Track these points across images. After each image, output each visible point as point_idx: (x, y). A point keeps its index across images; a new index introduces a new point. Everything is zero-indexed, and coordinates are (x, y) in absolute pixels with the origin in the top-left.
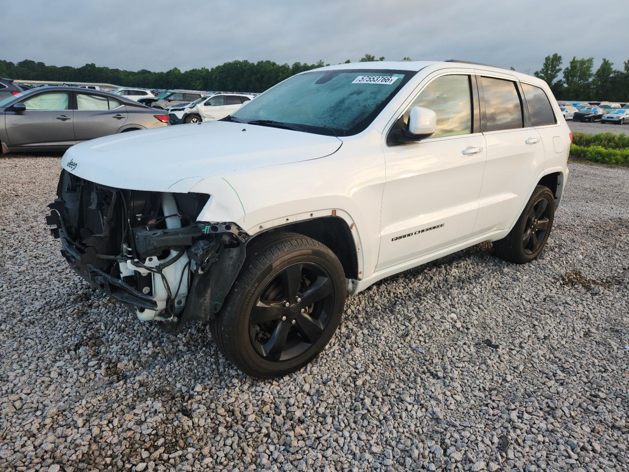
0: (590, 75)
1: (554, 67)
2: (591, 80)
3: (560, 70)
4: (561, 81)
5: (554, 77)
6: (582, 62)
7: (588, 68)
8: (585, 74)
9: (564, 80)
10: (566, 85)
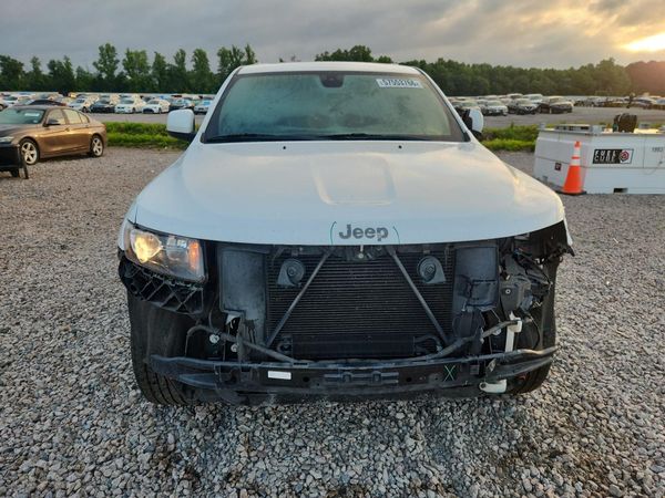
0: (148, 68)
1: (111, 57)
2: (150, 72)
3: (118, 61)
4: (122, 73)
5: (115, 68)
6: (137, 55)
7: (145, 60)
8: (143, 67)
9: (125, 72)
10: (129, 78)
